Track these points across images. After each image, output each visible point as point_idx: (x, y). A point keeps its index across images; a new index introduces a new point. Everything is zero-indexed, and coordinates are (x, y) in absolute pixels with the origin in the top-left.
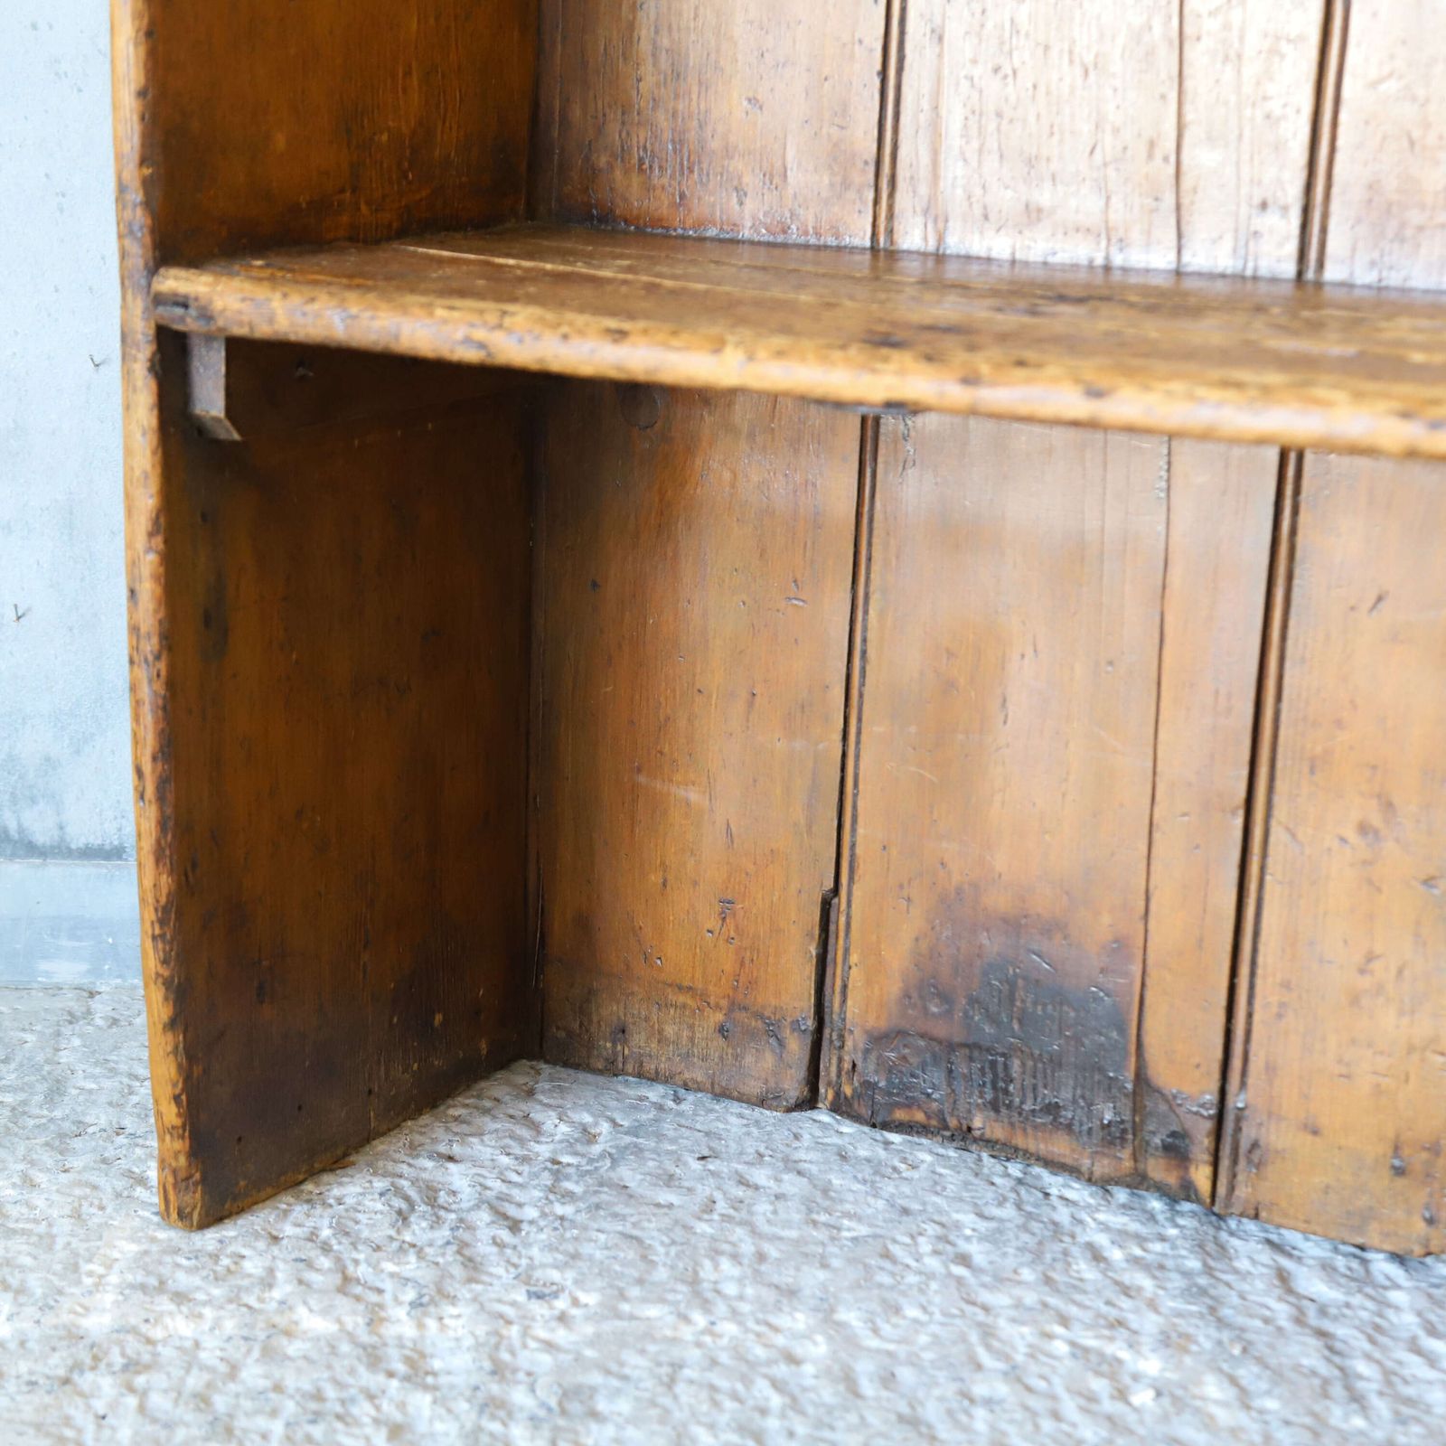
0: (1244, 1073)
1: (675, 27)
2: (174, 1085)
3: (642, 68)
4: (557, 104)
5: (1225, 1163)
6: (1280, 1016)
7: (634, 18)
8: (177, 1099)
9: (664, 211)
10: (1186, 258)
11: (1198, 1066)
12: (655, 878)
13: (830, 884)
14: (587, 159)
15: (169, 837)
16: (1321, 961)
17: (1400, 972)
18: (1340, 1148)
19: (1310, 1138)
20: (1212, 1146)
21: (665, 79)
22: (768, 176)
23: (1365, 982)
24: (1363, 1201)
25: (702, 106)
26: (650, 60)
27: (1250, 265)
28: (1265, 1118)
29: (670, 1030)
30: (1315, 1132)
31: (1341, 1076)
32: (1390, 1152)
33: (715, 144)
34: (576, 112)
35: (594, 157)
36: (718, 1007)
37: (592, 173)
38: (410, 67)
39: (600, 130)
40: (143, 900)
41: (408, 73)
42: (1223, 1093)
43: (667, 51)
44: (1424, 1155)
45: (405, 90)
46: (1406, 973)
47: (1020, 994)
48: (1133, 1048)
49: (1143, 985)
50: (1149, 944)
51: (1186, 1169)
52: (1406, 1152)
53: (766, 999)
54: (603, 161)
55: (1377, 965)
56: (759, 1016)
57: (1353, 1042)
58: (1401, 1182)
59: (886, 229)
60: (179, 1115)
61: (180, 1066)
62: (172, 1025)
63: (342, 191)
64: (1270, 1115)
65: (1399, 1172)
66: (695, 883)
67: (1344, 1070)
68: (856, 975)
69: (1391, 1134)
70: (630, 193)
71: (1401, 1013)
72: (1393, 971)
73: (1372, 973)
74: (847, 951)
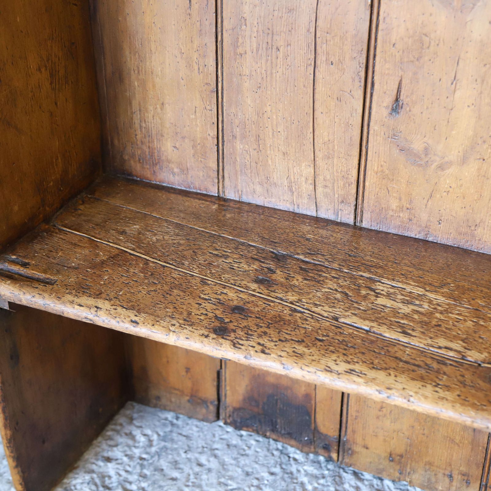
0: (346, 431)
1: (147, 121)
2: (20, 481)
3: (137, 131)
4: (109, 138)
5: (341, 453)
6: (356, 419)
7: (133, 116)
8: (21, 484)
9: (149, 175)
10: (319, 213)
11: (332, 429)
12: (165, 360)
13: (219, 368)
14: (122, 156)
15: (8, 421)
16: (367, 406)
17: (391, 412)
18: (374, 453)
19: (365, 450)
20: (337, 449)
21: (145, 135)
22: (182, 170)
23: (381, 413)
24: (381, 467)
25: (158, 146)
26: (139, 130)
27: (339, 218)
28: (352, 443)
29: (173, 400)
30: (367, 448)
31: (374, 435)
32: (389, 456)
33: (164, 158)
34: (116, 142)
35: (124, 156)
36: (187, 395)
37: (123, 161)
38: (58, 157)
39: (124, 148)
40: (2, 438)
41: (57, 159)
42: (340, 436)
43: (145, 128)
44: (398, 457)
45: (56, 165)
46: (393, 412)
47: (279, 404)
48: (313, 421)
49: (315, 406)
50: (317, 396)
51: (330, 454)
52: (393, 456)
53: (202, 395)
54: (126, 158)
55: (384, 410)
56: (200, 399)
57: (377, 428)
58: (392, 463)
59: (222, 191)
60: (22, 487)
61: (20, 476)
62: (16, 467)
63: (40, 208)
64: (354, 443)
65: (392, 461)
66: (177, 363)
67: (375, 434)
68: (228, 393)
69: (389, 451)
70: (137, 168)
71: (391, 422)
72: (389, 411)
73: (382, 411)
74: (225, 386)
